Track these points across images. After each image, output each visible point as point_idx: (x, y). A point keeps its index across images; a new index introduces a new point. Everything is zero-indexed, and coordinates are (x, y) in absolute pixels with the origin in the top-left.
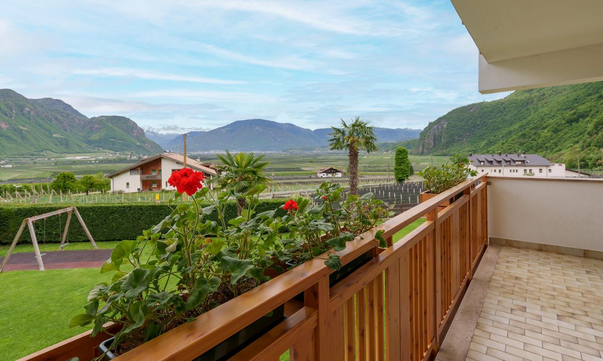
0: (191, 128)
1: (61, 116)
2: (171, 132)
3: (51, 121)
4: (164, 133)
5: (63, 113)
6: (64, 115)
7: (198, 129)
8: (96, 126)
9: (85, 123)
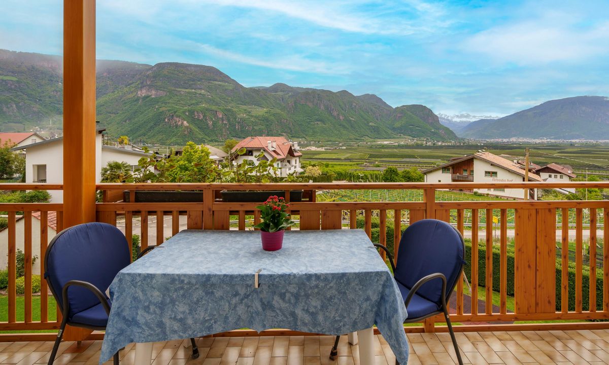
0: (482, 117)
1: (375, 108)
2: (464, 119)
3: (368, 113)
4: (458, 120)
5: (376, 105)
6: (376, 106)
7: (488, 117)
8: (399, 115)
9: (390, 113)
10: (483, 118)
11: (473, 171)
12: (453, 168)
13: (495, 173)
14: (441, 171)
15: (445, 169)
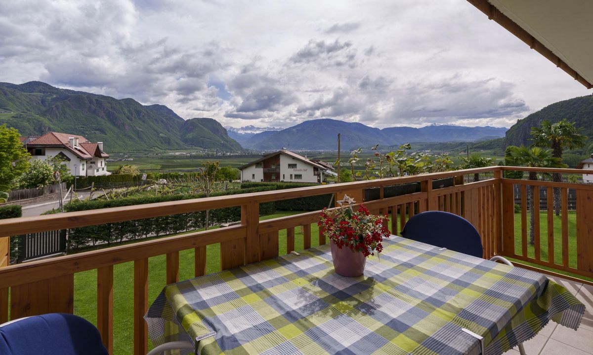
7: (272, 129)
9: (182, 125)
10: (266, 130)
11: (279, 165)
12: (264, 163)
13: (296, 165)
14: (255, 166)
15: (257, 164)
